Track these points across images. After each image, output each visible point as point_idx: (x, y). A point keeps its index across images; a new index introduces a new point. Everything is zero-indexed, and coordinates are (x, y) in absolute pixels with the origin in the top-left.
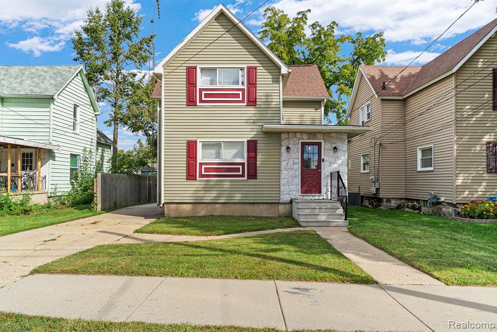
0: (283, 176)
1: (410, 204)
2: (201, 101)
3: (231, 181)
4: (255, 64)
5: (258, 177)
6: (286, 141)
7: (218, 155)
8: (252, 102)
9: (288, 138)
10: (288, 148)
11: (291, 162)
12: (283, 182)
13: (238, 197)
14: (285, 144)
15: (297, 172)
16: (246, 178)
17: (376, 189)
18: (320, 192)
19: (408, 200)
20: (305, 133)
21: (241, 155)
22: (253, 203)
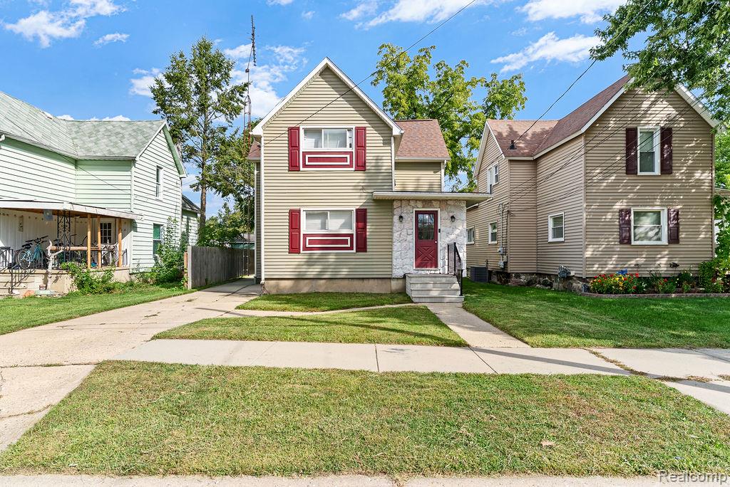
0: (395, 248)
1: (542, 280)
2: (305, 166)
3: (337, 254)
4: (364, 124)
5: (368, 250)
6: (399, 210)
7: (324, 226)
8: (361, 167)
9: (401, 206)
10: (401, 217)
11: (404, 233)
12: (395, 254)
13: (344, 272)
14: (397, 212)
15: (411, 244)
16: (354, 251)
17: (504, 262)
18: (436, 266)
19: (539, 275)
20: (419, 200)
21: (349, 225)
22: (363, 279)
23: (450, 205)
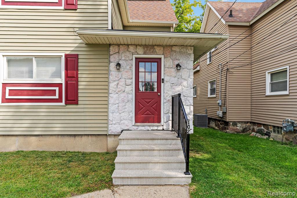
0: (111, 101)
1: (256, 128)
2: (4, 2)
5: (79, 102)
6: (116, 56)
7: (30, 74)
8: (71, 5)
9: (119, 52)
10: (118, 65)
11: (122, 83)
12: (112, 108)
13: (57, 128)
14: (114, 59)
15: (130, 96)
16: (63, 103)
17: (223, 113)
18: (159, 121)
19: (254, 124)
20: (140, 45)
21: (57, 74)
22: (75, 135)
23: (175, 51)
